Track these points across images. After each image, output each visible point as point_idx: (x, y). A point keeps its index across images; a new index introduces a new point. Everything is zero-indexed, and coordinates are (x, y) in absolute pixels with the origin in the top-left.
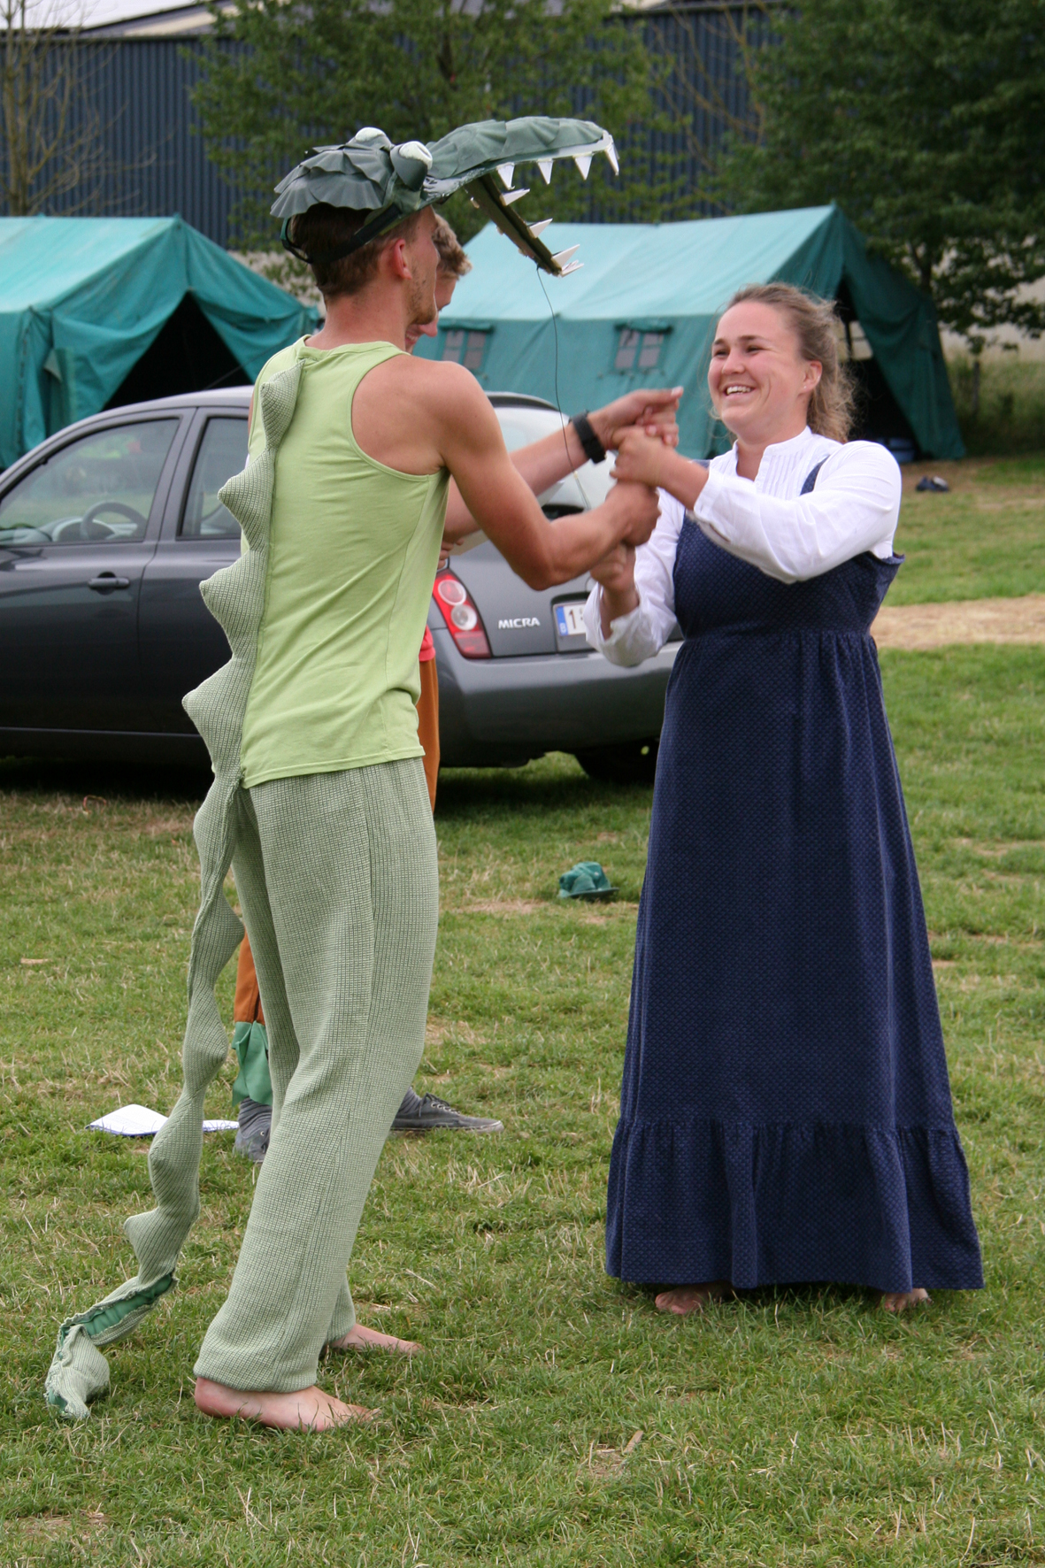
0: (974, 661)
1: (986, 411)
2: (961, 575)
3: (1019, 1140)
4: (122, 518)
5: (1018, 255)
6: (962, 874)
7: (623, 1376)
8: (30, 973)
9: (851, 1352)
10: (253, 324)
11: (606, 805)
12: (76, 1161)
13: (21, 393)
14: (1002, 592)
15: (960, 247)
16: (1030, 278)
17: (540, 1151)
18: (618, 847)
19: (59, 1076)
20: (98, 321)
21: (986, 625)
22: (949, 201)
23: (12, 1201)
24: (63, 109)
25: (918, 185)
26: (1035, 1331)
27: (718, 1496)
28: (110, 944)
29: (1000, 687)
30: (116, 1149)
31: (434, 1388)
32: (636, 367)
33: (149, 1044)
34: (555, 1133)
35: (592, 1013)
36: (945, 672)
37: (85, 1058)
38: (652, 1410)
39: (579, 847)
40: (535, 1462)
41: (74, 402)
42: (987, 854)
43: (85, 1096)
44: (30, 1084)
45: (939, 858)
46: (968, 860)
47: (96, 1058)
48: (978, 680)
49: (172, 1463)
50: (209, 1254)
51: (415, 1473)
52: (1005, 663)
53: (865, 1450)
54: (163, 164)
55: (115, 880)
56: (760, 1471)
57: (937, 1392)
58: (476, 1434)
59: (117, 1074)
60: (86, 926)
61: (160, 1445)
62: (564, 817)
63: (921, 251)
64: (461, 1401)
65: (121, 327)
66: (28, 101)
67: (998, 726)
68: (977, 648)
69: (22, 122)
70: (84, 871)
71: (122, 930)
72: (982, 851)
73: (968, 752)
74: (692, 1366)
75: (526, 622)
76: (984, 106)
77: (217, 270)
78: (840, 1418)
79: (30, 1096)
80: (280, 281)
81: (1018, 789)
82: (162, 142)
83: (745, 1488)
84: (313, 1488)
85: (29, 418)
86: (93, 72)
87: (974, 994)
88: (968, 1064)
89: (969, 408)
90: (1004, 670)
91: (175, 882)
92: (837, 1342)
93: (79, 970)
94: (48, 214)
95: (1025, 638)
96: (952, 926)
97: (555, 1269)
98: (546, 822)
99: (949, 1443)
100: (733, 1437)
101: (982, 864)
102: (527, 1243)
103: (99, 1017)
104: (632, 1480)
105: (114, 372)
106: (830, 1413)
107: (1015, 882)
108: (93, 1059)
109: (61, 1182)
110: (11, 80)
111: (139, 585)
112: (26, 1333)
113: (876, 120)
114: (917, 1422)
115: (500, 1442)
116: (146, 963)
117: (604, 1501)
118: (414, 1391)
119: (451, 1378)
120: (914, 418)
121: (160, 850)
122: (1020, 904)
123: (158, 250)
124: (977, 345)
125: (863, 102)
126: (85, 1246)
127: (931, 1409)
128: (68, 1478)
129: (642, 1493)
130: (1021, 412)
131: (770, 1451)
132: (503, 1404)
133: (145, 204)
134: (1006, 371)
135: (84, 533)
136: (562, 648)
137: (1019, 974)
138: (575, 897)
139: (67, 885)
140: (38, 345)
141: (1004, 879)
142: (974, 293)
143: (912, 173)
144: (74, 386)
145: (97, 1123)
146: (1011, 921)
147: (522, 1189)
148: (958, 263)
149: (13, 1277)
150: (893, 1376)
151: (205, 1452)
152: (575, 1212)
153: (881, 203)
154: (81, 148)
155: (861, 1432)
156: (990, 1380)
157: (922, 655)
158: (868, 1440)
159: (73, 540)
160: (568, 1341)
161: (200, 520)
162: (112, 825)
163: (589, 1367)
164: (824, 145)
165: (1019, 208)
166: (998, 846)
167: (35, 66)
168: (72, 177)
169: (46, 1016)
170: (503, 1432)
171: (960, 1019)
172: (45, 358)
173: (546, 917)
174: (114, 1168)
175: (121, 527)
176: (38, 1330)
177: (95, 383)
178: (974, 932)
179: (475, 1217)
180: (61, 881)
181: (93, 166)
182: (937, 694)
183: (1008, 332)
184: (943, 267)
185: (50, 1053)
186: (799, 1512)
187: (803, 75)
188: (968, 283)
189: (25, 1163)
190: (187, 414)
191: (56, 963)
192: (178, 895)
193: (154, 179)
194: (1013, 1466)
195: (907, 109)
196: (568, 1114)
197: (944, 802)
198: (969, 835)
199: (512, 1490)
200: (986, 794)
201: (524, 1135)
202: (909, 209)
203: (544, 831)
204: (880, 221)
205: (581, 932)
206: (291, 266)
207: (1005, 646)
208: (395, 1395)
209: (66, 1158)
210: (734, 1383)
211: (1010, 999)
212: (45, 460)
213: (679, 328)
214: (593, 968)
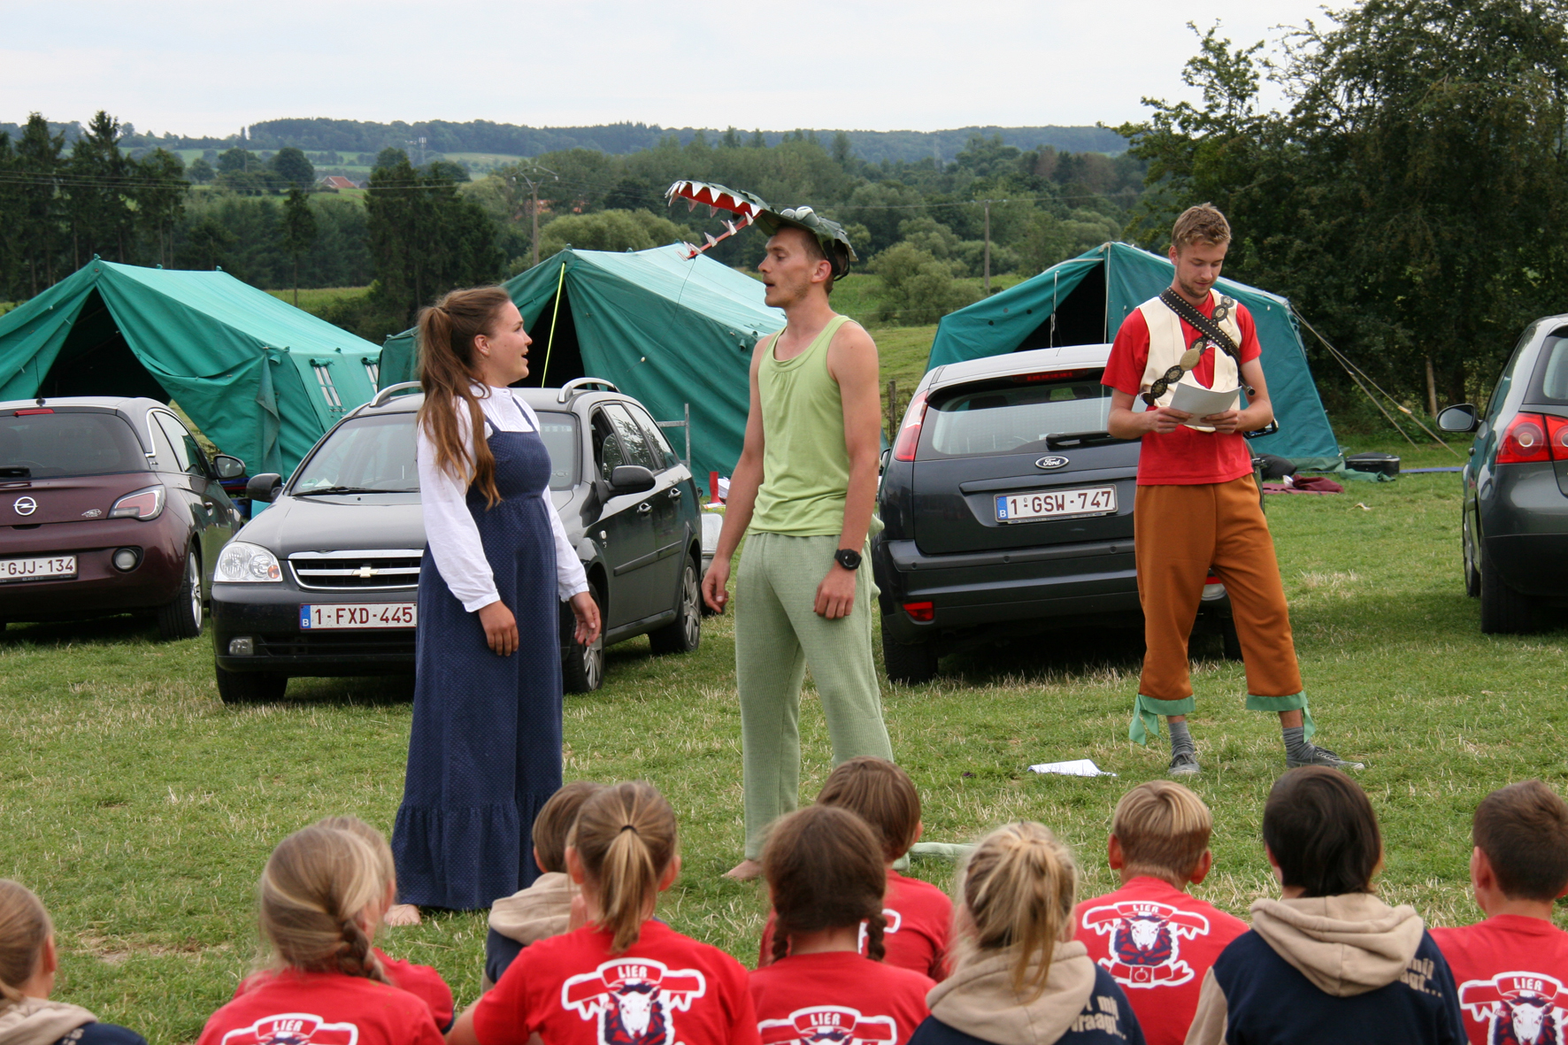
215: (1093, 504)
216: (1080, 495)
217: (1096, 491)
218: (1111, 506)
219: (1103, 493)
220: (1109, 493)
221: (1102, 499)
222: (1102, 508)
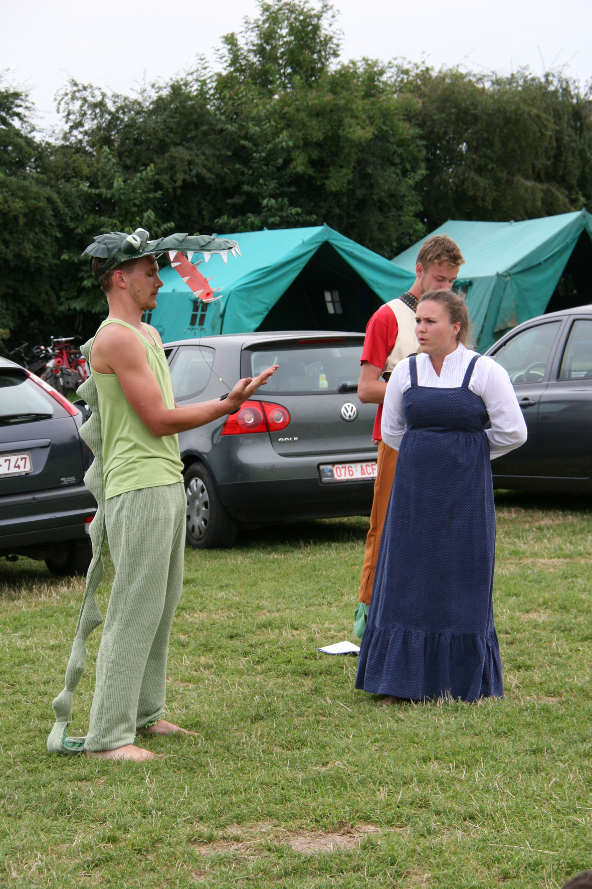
161: (571, 371)
190: (565, 318)
215: (15, 467)
216: (6, 461)
217: (16, 457)
218: (28, 468)
219: (22, 459)
220: (25, 458)
221: (21, 463)
222: (22, 469)
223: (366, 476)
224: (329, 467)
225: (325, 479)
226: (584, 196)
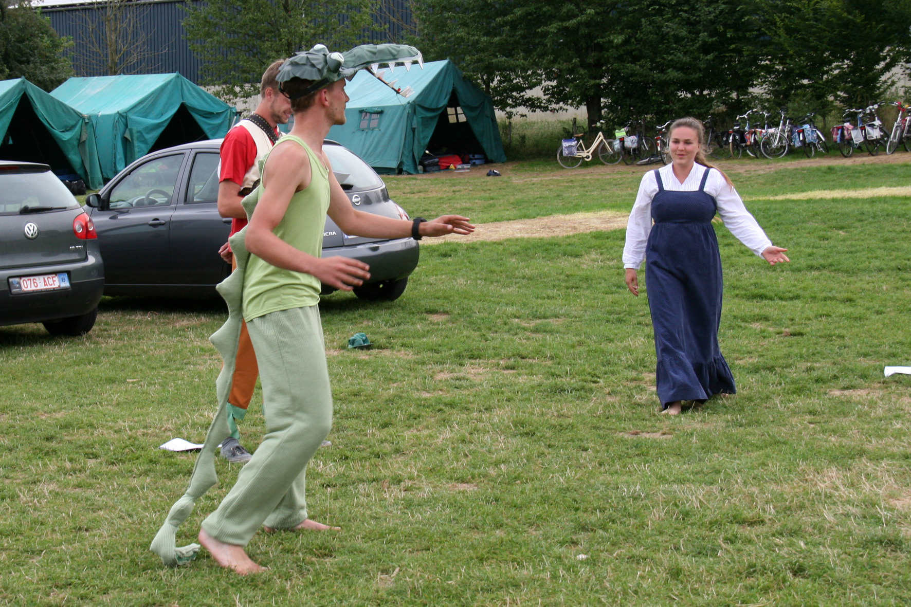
0: (516, 245)
1: (514, 143)
2: (508, 210)
3: (548, 443)
4: (161, 196)
5: (525, 78)
6: (516, 334)
7: (389, 545)
8: (131, 385)
9: (484, 532)
10: (209, 115)
11: (366, 309)
12: (155, 462)
13: (115, 147)
14: (526, 216)
15: (501, 75)
16: (531, 88)
17: (348, 454)
18: (372, 327)
19: (146, 427)
20: (145, 117)
21: (520, 230)
22: (496, 56)
23: (130, 479)
24: (130, 31)
25: (483, 50)
26: (559, 521)
27: (433, 593)
28: (163, 372)
29: (528, 256)
30: (171, 457)
31: (311, 552)
32: (369, 128)
33: (182, 414)
34: (353, 446)
35: (366, 396)
36: (504, 250)
37: (156, 420)
38: (402, 559)
39: (355, 327)
40: (355, 581)
41: (136, 150)
42: (526, 325)
43: (157, 436)
44: (134, 431)
45: (506, 327)
46: (519, 328)
47: (160, 420)
48: (518, 253)
49: (205, 584)
50: (214, 499)
51: (306, 587)
52: (529, 246)
53: (493, 572)
54: (170, 52)
55: (163, 346)
56: (450, 582)
57: (521, 547)
58: (330, 571)
59: (169, 426)
60: (153, 365)
61: (199, 577)
62: (348, 315)
63: (485, 77)
64: (323, 557)
65: (155, 118)
66: (116, 29)
67: (528, 272)
68: (517, 240)
69: (113, 37)
70: (150, 343)
71: (168, 366)
72: (524, 324)
73: (516, 283)
74: (418, 541)
75: (330, 233)
76: (509, 18)
77: (194, 94)
78: (481, 560)
79: (134, 436)
80: (220, 97)
81: (537, 298)
82: (170, 42)
83: (443, 589)
84: (264, 594)
85: (118, 157)
86: (142, 16)
87: (525, 383)
88: (524, 412)
89: (507, 141)
90: (529, 248)
91: (188, 346)
92: (478, 529)
93: (151, 384)
94: (124, 74)
95: (537, 235)
96: (514, 355)
97: (357, 502)
98: (341, 317)
99: (527, 569)
100: (437, 569)
101: (525, 329)
102: (345, 492)
103: (161, 403)
104: (397, 588)
105: (153, 137)
106: (477, 558)
107: (539, 336)
108: (159, 420)
109: (150, 471)
110: (109, 21)
111: (169, 223)
112: (140, 532)
113: (465, 25)
114: (514, 560)
115: (340, 573)
116: (179, 380)
117: (385, 596)
118: (303, 554)
119: (318, 548)
120: (485, 146)
121: (181, 333)
122: (541, 345)
123: (170, 87)
124: (510, 115)
125: (459, 17)
126: (162, 497)
127: (519, 555)
128: (163, 591)
129: (401, 593)
130: (528, 142)
131: (452, 574)
132: (340, 558)
133: (164, 68)
134: (522, 126)
135: (146, 202)
136: (346, 244)
137: (543, 375)
138: (355, 348)
139: (143, 349)
140: (122, 127)
141: (534, 335)
142: (507, 94)
143: (480, 46)
144: (136, 143)
145: (161, 447)
146: (538, 352)
147: (341, 469)
148: (500, 82)
149: (133, 510)
150: (502, 542)
151: (218, 580)
152: (365, 478)
153: (468, 58)
154: (137, 47)
155: (490, 565)
156: (543, 542)
157: (494, 243)
158: (493, 568)
159: (141, 206)
160: (365, 531)
161: (194, 195)
162: (160, 323)
163: (375, 542)
164: (443, 35)
165: (525, 59)
166: (531, 322)
167: (119, 15)
168: (134, 59)
169: (139, 403)
170: (341, 569)
171: (520, 394)
172: (124, 133)
173: (344, 356)
174: (172, 465)
175: (161, 199)
176: (146, 531)
177: (145, 141)
178: (523, 358)
179: (323, 481)
180: (141, 347)
181: (142, 54)
182: (502, 260)
183: (522, 110)
184: (495, 83)
185: (141, 418)
186: (467, 599)
187: (434, 7)
188: (505, 90)
189: (134, 464)
190: (188, 152)
191: (141, 381)
192: (190, 351)
193: (167, 58)
194: (554, 577)
195: (477, 20)
196: (358, 438)
197: (507, 304)
198: (518, 318)
199: (347, 593)
200: (524, 300)
201: (341, 447)
202: (480, 60)
203: (340, 320)
204: (468, 65)
205: (359, 362)
206: (224, 91)
207: (529, 238)
208: (295, 555)
209: (151, 461)
210: (436, 547)
211: (540, 385)
212: (129, 173)
213: (386, 111)
214: (365, 377)
223: (48, 287)
224: (17, 280)
225: (14, 291)
226: (8, 68)
